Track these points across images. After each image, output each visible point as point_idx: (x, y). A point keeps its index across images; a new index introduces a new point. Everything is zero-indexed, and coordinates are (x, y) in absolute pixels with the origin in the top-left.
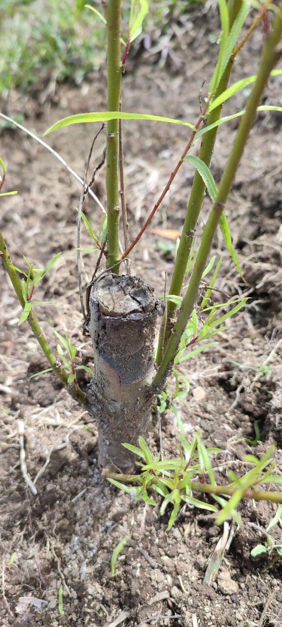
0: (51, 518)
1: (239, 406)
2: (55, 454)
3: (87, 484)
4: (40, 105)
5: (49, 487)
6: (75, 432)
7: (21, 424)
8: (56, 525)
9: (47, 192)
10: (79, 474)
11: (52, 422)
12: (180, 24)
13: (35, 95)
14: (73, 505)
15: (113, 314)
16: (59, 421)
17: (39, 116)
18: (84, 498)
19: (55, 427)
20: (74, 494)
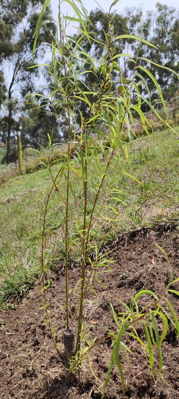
0: (54, 393)
1: (99, 366)
2: (56, 378)
3: (63, 386)
4: (58, 275)
5: (54, 386)
6: (61, 372)
7: (48, 372)
8: (55, 395)
9: (59, 309)
10: (61, 384)
11: (56, 371)
12: (105, 248)
13: (57, 272)
14: (59, 391)
15: (66, 336)
16: (57, 370)
17: (58, 279)
18: (62, 389)
19: (56, 372)
20: (59, 388)
